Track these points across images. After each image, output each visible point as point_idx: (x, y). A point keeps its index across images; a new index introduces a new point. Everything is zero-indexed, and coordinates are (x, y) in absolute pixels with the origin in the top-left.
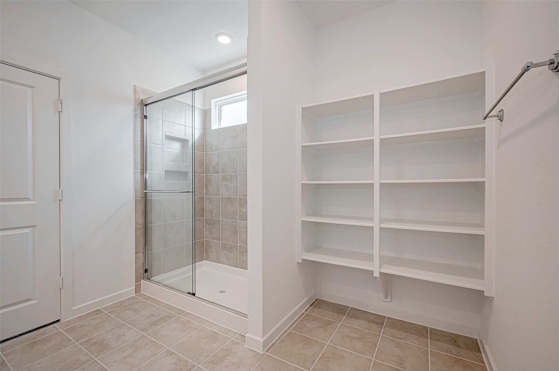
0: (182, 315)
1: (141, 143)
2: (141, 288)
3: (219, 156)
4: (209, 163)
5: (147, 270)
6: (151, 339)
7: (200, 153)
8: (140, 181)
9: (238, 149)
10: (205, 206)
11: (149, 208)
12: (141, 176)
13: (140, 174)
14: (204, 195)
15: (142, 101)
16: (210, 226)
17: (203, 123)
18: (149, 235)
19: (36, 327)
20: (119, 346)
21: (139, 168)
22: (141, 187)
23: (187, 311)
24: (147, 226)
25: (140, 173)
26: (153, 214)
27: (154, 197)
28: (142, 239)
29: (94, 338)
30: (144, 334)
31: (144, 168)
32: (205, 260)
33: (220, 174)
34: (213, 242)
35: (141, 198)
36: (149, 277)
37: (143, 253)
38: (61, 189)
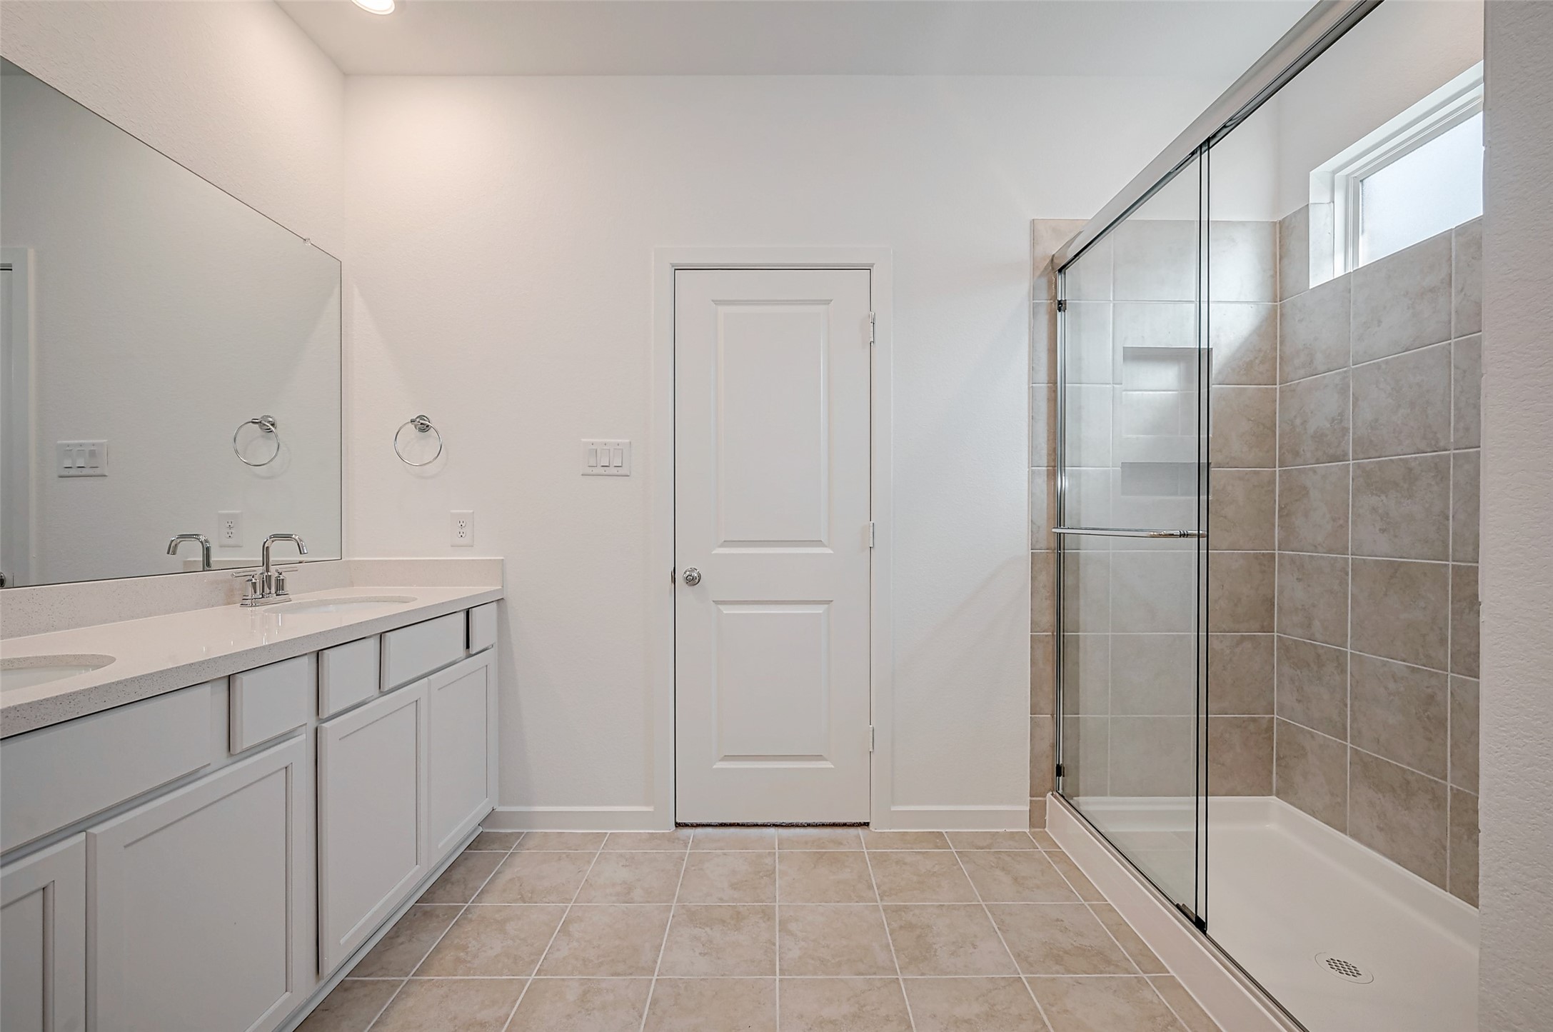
0: (1154, 980)
1: (1048, 387)
2: (1047, 818)
3: (1343, 391)
4: (1298, 421)
5: (1064, 768)
6: (1036, 1007)
7: (1259, 389)
8: (1046, 501)
9: (1453, 341)
10: (1281, 593)
11: (1069, 580)
12: (1047, 484)
13: (1046, 479)
14: (1277, 548)
15: (1052, 260)
16: (1298, 672)
17: (1271, 273)
18: (1069, 666)
19: (832, 821)
20: (956, 974)
21: (1044, 461)
22: (1048, 519)
23: (1172, 973)
24: (1064, 635)
25: (1046, 476)
26: (1082, 602)
27: (1089, 549)
28: (1048, 671)
29: (911, 911)
30: (1022, 976)
31: (1056, 463)
32: (1278, 795)
33: (1351, 462)
34: (1312, 736)
35: (1048, 549)
36: (1068, 790)
37: (1052, 715)
38: (872, 522)
